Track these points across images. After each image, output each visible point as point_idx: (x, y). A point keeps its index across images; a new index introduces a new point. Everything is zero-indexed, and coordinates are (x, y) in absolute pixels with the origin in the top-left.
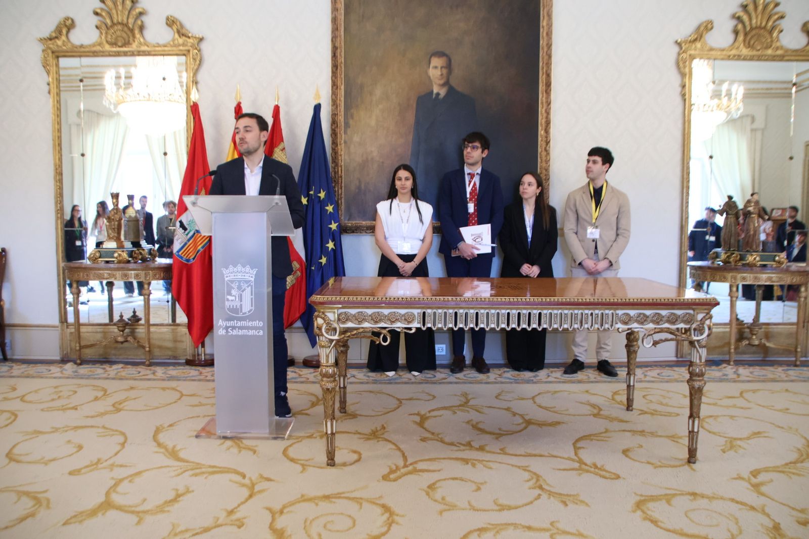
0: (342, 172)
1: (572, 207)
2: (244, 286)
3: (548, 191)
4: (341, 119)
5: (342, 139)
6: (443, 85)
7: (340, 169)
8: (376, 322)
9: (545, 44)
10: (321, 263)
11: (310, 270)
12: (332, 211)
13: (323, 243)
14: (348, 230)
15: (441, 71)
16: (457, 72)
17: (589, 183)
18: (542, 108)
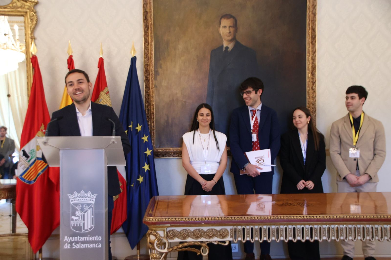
0: (154, 110)
1: (336, 134)
2: (86, 208)
3: (315, 121)
4: (152, 68)
5: (153, 84)
6: (231, 41)
7: (152, 107)
8: (197, 238)
9: (311, 5)
10: (139, 181)
11: (130, 187)
12: (147, 140)
13: (140, 166)
14: (159, 155)
15: (229, 30)
16: (241, 30)
17: (349, 114)
18: (309, 56)
